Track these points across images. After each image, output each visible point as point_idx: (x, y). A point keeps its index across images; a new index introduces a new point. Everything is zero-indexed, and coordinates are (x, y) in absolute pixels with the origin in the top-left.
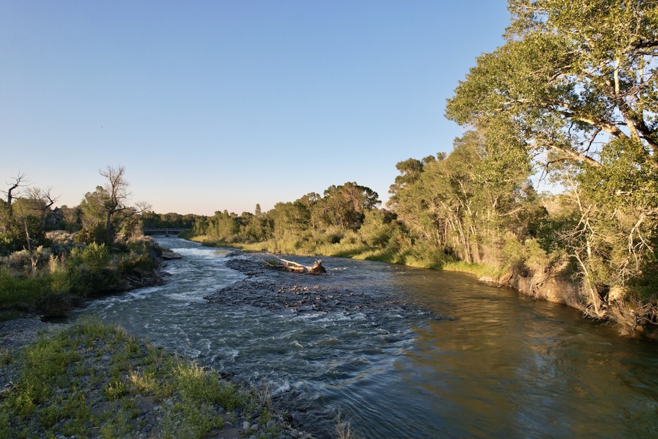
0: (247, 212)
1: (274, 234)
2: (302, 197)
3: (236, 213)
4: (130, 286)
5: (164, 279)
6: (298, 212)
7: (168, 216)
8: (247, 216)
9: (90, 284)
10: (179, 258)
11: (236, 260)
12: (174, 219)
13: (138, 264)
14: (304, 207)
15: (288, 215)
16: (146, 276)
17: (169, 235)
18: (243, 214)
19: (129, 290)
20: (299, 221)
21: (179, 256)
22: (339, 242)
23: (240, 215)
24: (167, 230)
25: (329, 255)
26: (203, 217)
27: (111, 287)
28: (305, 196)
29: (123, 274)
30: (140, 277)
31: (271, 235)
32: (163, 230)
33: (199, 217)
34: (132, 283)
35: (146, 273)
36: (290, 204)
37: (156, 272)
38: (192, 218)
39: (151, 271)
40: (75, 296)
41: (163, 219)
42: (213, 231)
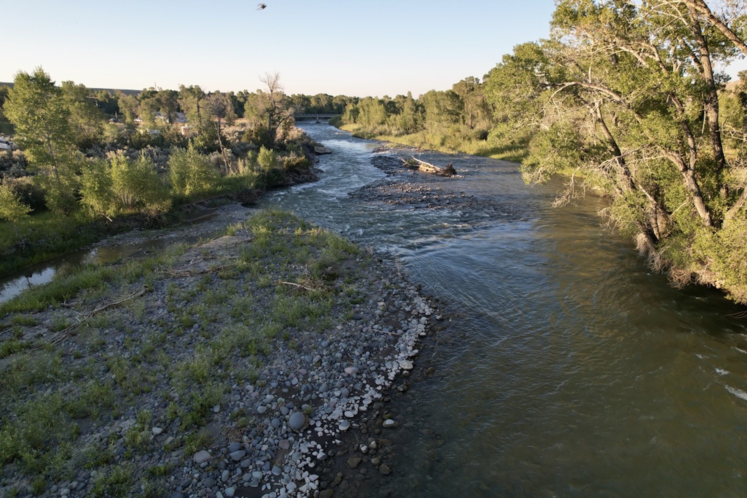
0: (401, 94)
1: (426, 125)
2: (459, 81)
3: (389, 96)
4: (293, 182)
5: (318, 175)
6: (449, 103)
7: (318, 98)
8: (401, 100)
9: (265, 180)
10: (330, 153)
11: (380, 157)
12: (324, 103)
13: (298, 164)
14: (457, 96)
15: (438, 107)
16: (303, 173)
17: (320, 121)
18: (397, 97)
19: (292, 185)
20: (451, 113)
21: (329, 151)
22: (486, 139)
23: (393, 97)
24: (318, 116)
25: (472, 153)
26: (355, 99)
27: (280, 182)
28: (462, 81)
29: (287, 172)
30: (299, 174)
31: (422, 126)
32: (313, 116)
33: (350, 100)
34: (294, 180)
35: (304, 171)
36: (442, 93)
37: (310, 168)
38: (343, 100)
39: (308, 169)
40: (258, 190)
41: (313, 103)
42: (364, 118)
